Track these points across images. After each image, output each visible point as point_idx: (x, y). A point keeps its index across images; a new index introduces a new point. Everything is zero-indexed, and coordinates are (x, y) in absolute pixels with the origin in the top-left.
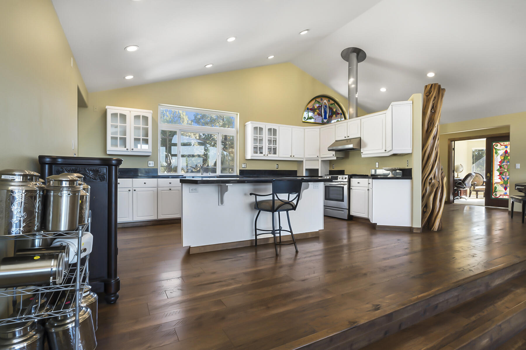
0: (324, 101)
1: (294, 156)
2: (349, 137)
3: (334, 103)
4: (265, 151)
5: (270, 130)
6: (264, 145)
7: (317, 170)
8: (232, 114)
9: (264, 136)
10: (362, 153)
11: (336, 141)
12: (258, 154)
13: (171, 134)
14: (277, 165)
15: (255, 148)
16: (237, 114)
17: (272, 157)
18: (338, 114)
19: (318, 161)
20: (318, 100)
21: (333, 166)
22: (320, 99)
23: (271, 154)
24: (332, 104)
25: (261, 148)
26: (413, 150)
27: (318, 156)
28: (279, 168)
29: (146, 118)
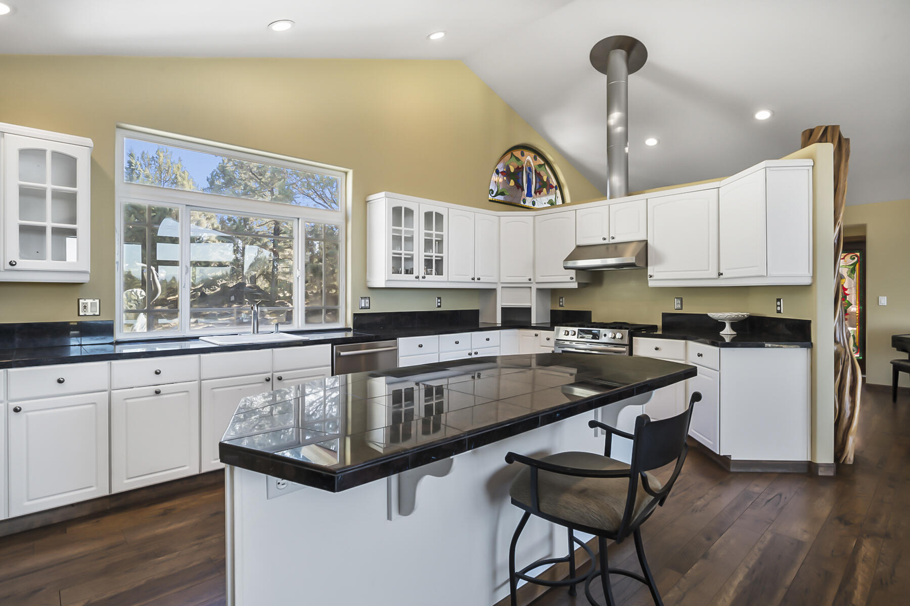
0: (527, 159)
1: (479, 279)
2: (613, 238)
3: (544, 164)
4: (419, 266)
5: (428, 215)
6: (415, 253)
7: (528, 310)
8: (333, 171)
9: (415, 229)
10: (651, 277)
11: (578, 247)
12: (403, 276)
13: (155, 216)
14: (439, 298)
15: (397, 260)
16: (346, 173)
17: (433, 281)
18: (552, 187)
19: (529, 290)
20: (517, 153)
21: (560, 302)
22: (520, 152)
23: (431, 274)
24: (540, 166)
25: (410, 259)
26: (814, 277)
27: (530, 280)
28: (442, 306)
29: (68, 163)
